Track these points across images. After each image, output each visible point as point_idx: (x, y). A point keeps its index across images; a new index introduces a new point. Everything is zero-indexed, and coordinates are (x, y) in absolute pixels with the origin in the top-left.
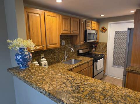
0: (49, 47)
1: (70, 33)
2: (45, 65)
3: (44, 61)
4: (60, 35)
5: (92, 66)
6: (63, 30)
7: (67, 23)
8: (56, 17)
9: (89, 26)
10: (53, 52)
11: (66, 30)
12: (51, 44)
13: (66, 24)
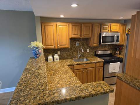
0: (59, 47)
1: (80, 36)
2: (57, 59)
3: (56, 56)
4: (70, 39)
5: (103, 68)
6: (73, 34)
7: (77, 29)
8: (66, 26)
9: (106, 29)
10: (68, 51)
11: (76, 35)
12: (61, 45)
13: (75, 30)
